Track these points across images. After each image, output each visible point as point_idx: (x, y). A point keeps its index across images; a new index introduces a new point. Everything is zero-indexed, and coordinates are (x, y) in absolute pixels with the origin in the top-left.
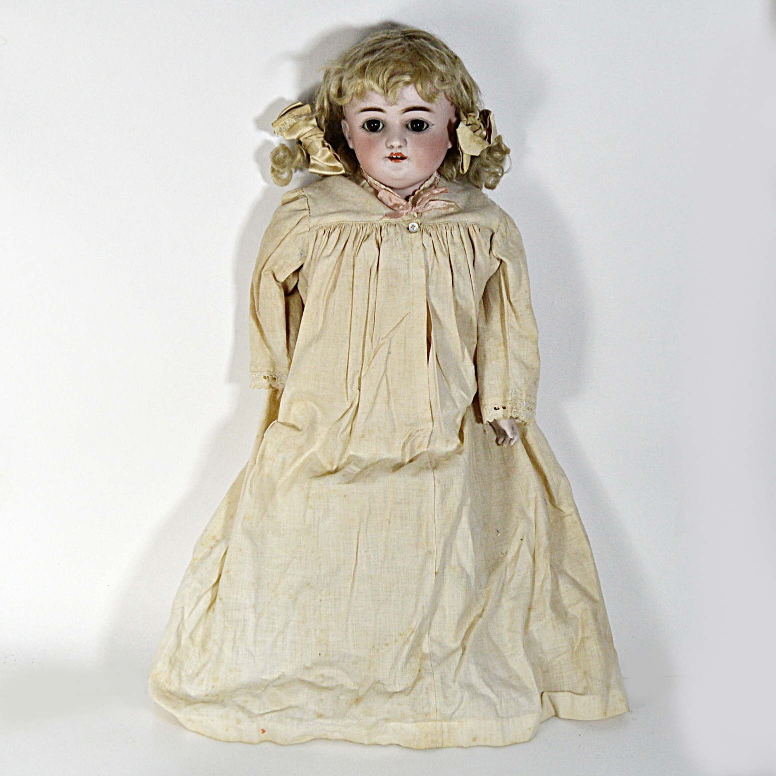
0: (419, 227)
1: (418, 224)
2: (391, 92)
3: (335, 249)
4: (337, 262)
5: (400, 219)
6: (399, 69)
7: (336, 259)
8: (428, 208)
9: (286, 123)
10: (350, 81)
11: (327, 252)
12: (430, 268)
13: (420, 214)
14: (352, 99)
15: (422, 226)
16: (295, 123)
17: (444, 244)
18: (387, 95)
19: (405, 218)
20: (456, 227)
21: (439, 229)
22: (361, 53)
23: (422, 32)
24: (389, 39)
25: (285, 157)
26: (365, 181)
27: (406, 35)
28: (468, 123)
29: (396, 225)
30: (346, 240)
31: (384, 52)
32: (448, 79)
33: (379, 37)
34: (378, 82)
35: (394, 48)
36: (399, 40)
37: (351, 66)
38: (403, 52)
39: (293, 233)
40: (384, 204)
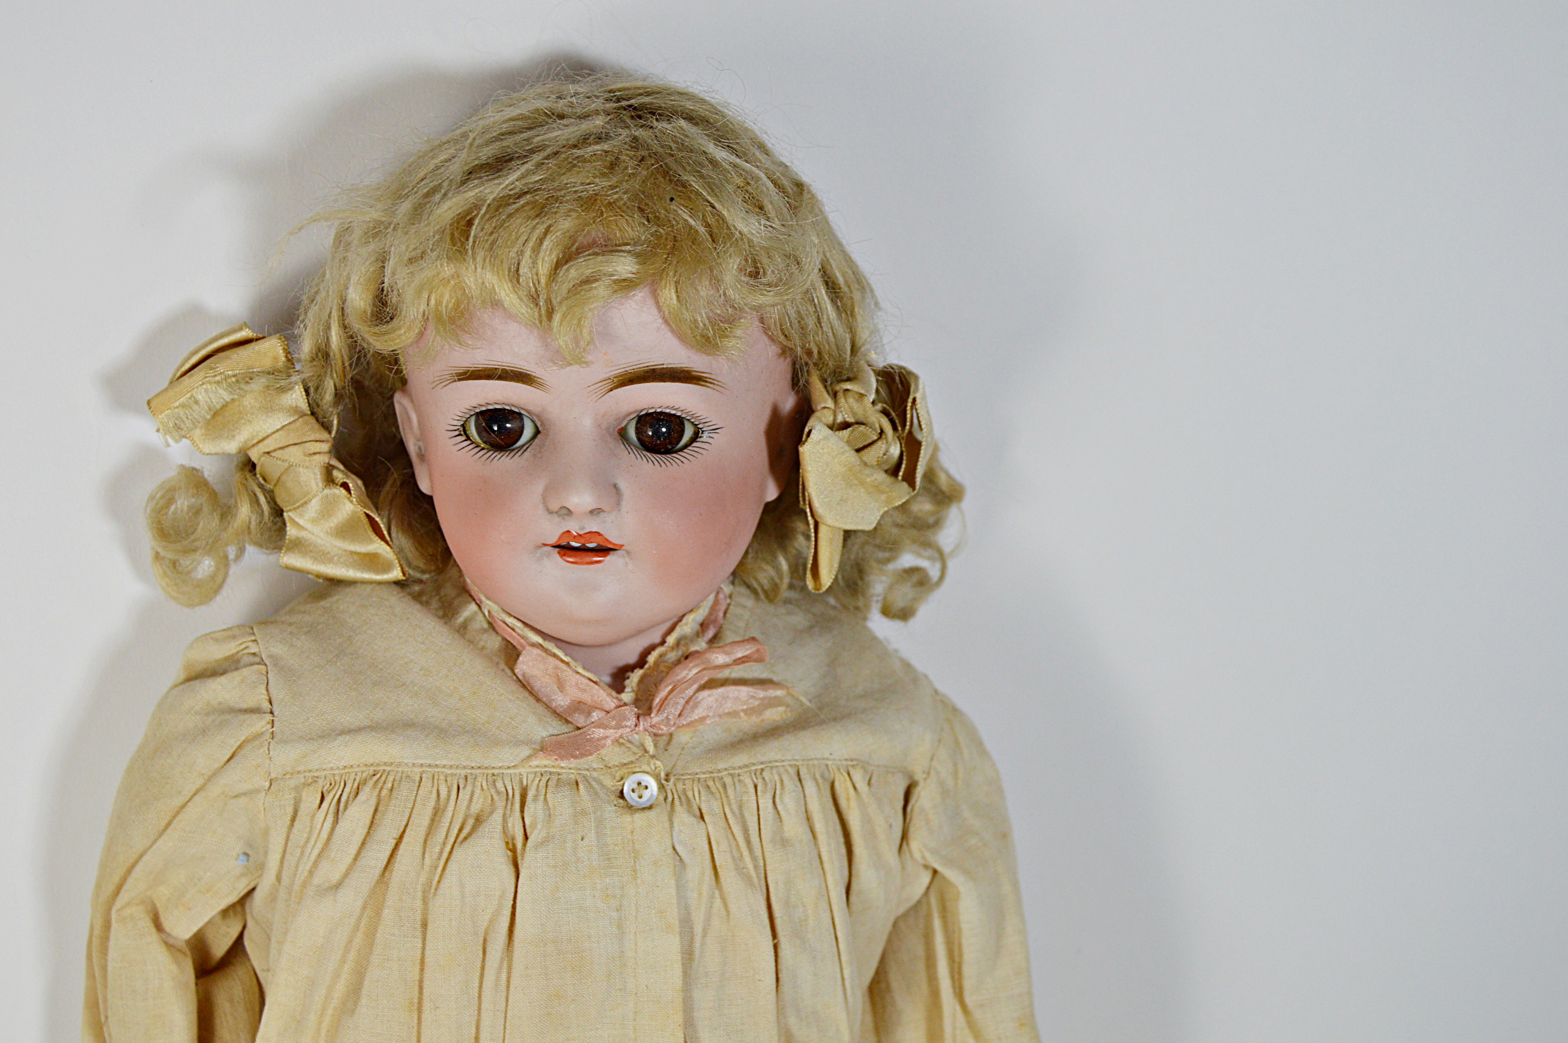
0: (661, 787)
1: (657, 777)
2: (564, 316)
3: (358, 863)
4: (364, 908)
5: (592, 761)
6: (596, 232)
7: (359, 903)
8: (696, 715)
9: (197, 402)
10: (412, 268)
11: (330, 872)
12: (698, 929)
13: (664, 741)
14: (421, 334)
15: (670, 786)
16: (226, 405)
17: (748, 842)
18: (550, 328)
19: (613, 755)
20: (790, 784)
21: (730, 791)
22: (456, 169)
23: (681, 94)
24: (562, 117)
25: (197, 512)
26: (473, 607)
27: (624, 103)
28: (840, 419)
29: (577, 784)
30: (396, 834)
31: (539, 165)
32: (773, 268)
33: (523, 109)
34: (515, 275)
35: (578, 152)
36: (599, 122)
37: (418, 212)
38: (612, 166)
39: (215, 789)
40: (538, 700)
